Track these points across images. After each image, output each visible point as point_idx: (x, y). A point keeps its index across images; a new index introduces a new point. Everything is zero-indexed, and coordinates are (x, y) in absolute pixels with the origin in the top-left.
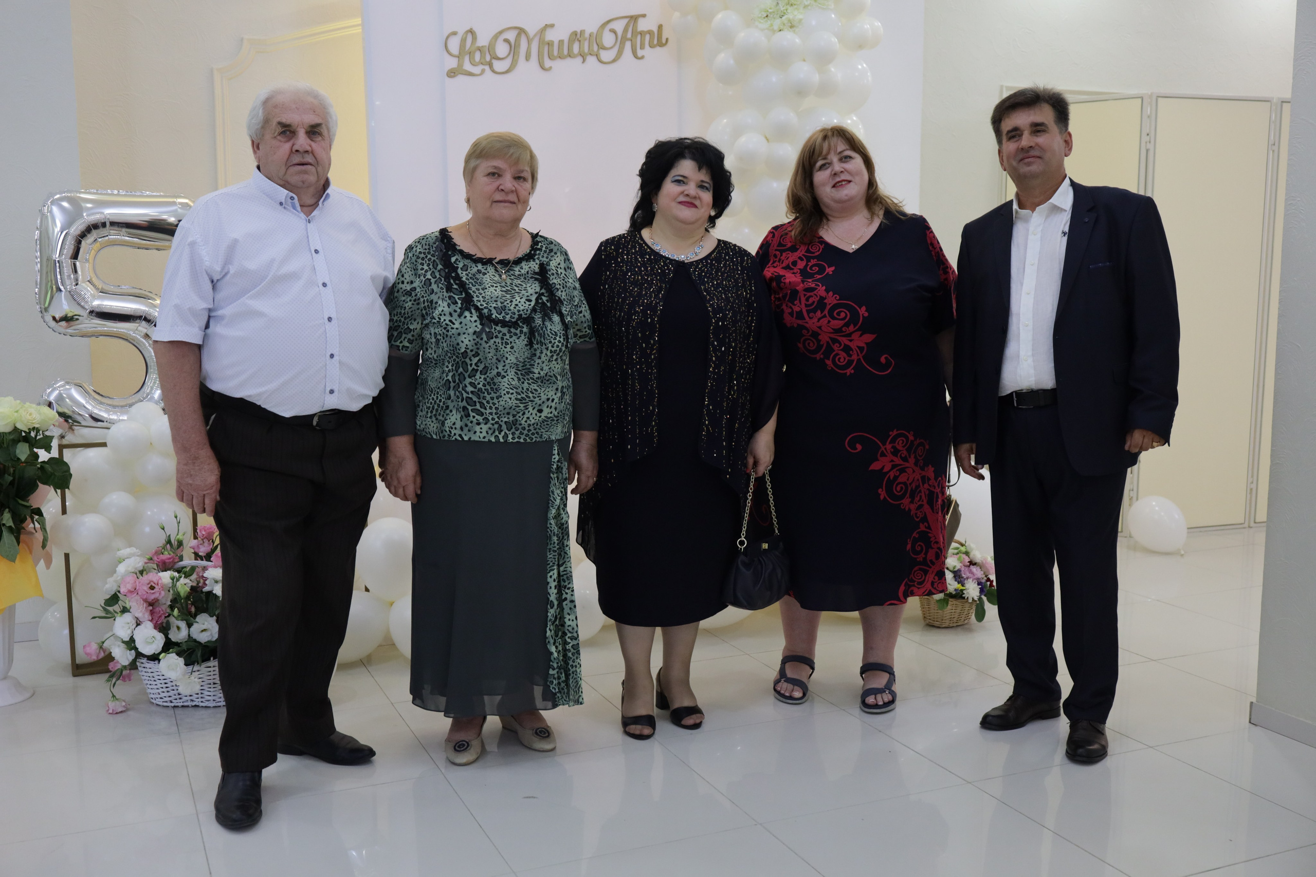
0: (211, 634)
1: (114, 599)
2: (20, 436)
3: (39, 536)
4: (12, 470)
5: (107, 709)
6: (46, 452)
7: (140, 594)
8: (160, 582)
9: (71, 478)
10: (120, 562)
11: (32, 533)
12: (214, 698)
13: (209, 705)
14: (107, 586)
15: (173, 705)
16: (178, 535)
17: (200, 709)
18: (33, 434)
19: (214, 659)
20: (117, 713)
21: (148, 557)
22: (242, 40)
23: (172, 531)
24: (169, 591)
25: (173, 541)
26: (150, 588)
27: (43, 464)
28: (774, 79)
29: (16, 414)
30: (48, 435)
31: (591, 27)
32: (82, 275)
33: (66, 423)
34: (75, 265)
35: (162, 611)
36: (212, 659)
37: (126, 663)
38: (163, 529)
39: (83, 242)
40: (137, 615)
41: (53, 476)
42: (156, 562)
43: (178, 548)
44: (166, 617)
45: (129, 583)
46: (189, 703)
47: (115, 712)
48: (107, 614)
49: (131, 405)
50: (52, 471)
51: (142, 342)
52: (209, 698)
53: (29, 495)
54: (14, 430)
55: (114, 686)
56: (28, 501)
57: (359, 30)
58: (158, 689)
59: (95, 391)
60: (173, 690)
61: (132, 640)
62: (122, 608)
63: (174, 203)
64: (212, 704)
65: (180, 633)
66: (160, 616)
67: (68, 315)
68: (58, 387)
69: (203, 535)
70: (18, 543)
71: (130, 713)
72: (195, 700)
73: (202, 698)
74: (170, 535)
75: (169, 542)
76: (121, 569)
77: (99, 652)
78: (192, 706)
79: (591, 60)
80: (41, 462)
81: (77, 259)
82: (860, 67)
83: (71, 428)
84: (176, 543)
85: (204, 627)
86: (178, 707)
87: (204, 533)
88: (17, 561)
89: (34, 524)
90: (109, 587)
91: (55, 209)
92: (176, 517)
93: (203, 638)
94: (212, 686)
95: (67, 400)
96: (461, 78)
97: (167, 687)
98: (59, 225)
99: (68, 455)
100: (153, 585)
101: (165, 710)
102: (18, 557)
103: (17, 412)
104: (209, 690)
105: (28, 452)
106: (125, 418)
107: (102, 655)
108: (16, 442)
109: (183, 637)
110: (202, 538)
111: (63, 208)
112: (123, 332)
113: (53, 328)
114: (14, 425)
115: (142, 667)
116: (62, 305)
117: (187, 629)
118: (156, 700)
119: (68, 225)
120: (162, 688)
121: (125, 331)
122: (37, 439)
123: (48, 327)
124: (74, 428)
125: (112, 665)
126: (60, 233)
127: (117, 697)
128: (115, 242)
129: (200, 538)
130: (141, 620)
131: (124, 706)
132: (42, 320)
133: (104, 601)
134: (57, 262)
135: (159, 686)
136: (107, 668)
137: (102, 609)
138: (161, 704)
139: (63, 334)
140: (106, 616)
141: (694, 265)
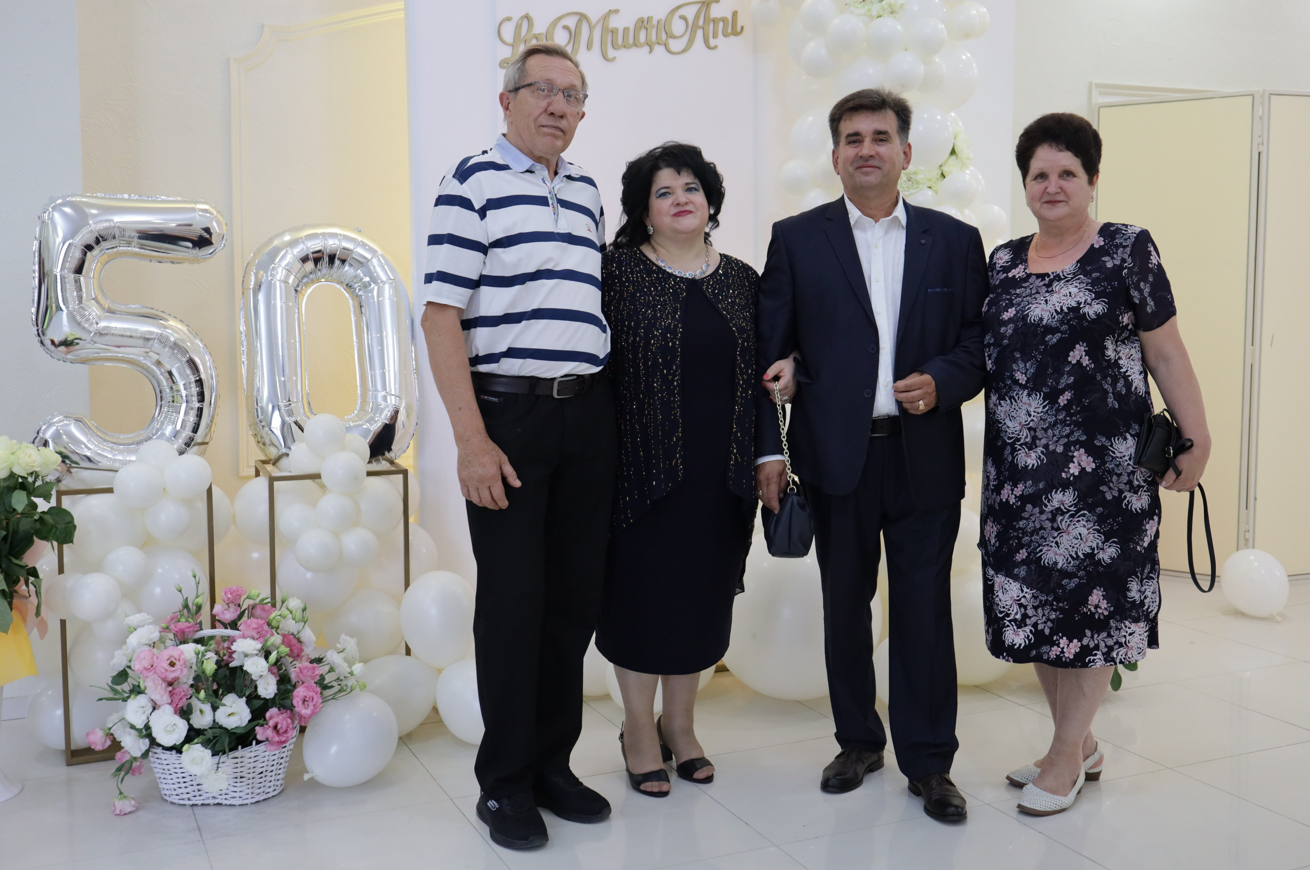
0: (240, 719)
1: (122, 676)
2: (16, 483)
3: (34, 600)
4: (4, 523)
5: (114, 808)
6: (44, 502)
7: (158, 672)
8: (182, 657)
9: (75, 530)
10: (131, 633)
11: (26, 597)
12: (240, 794)
13: (234, 803)
14: (115, 661)
15: (191, 803)
16: (195, 597)
17: (224, 807)
18: (30, 480)
19: (242, 748)
20: (125, 814)
21: (164, 625)
22: (263, 26)
23: (190, 594)
24: (191, 667)
25: (190, 604)
26: (169, 664)
27: (42, 515)
28: (871, 71)
29: (12, 457)
30: (47, 480)
31: (659, 14)
32: (87, 293)
33: (63, 464)
34: (78, 279)
35: (184, 691)
36: (240, 747)
37: (138, 753)
38: (180, 591)
39: (89, 254)
40: (153, 698)
41: (54, 530)
42: (173, 632)
43: (196, 614)
44: (187, 699)
45: (144, 658)
46: (211, 801)
48: (115, 694)
49: (139, 443)
50: (53, 523)
51: (153, 370)
52: (234, 794)
53: (23, 554)
54: (10, 475)
55: (121, 781)
56: (21, 560)
57: (401, 15)
58: (173, 784)
59: (96, 426)
60: (192, 785)
61: (147, 727)
62: (131, 686)
63: (192, 210)
64: (237, 801)
65: (203, 718)
66: (181, 699)
67: (69, 339)
68: (56, 422)
69: (229, 598)
70: (11, 609)
71: (140, 813)
72: (217, 796)
73: (226, 794)
74: (187, 598)
75: (186, 606)
76: (133, 639)
77: (105, 740)
78: (214, 804)
79: (659, 50)
80: (41, 512)
81: (81, 274)
82: (964, 57)
83: (69, 471)
84: (194, 607)
85: (230, 711)
87: (230, 596)
88: (9, 632)
89: (27, 586)
90: (118, 662)
91: (57, 217)
92: (195, 577)
93: (231, 723)
94: (239, 780)
95: (64, 437)
97: (185, 782)
98: (61, 233)
99: (66, 502)
100: (174, 661)
101: (181, 810)
102: (11, 626)
103: (13, 454)
104: (235, 784)
105: (26, 502)
106: (133, 458)
107: (109, 743)
108: (11, 489)
109: (207, 724)
110: (227, 602)
111: (65, 215)
112: (132, 358)
113: (52, 354)
114: (10, 469)
115: (158, 758)
116: (62, 327)
117: (212, 713)
118: (170, 797)
119: (72, 234)
120: (179, 783)
121: (133, 357)
122: (36, 486)
123: (46, 352)
124: (73, 470)
125: (118, 755)
126: (62, 244)
127: (125, 795)
128: (124, 254)
129: (225, 602)
130: (158, 703)
131: (133, 805)
132: (39, 344)
133: (111, 679)
134: (59, 277)
135: (176, 780)
136: (113, 758)
137: (109, 689)
138: (176, 801)
139: (64, 361)
140: (114, 696)
141: (705, 282)
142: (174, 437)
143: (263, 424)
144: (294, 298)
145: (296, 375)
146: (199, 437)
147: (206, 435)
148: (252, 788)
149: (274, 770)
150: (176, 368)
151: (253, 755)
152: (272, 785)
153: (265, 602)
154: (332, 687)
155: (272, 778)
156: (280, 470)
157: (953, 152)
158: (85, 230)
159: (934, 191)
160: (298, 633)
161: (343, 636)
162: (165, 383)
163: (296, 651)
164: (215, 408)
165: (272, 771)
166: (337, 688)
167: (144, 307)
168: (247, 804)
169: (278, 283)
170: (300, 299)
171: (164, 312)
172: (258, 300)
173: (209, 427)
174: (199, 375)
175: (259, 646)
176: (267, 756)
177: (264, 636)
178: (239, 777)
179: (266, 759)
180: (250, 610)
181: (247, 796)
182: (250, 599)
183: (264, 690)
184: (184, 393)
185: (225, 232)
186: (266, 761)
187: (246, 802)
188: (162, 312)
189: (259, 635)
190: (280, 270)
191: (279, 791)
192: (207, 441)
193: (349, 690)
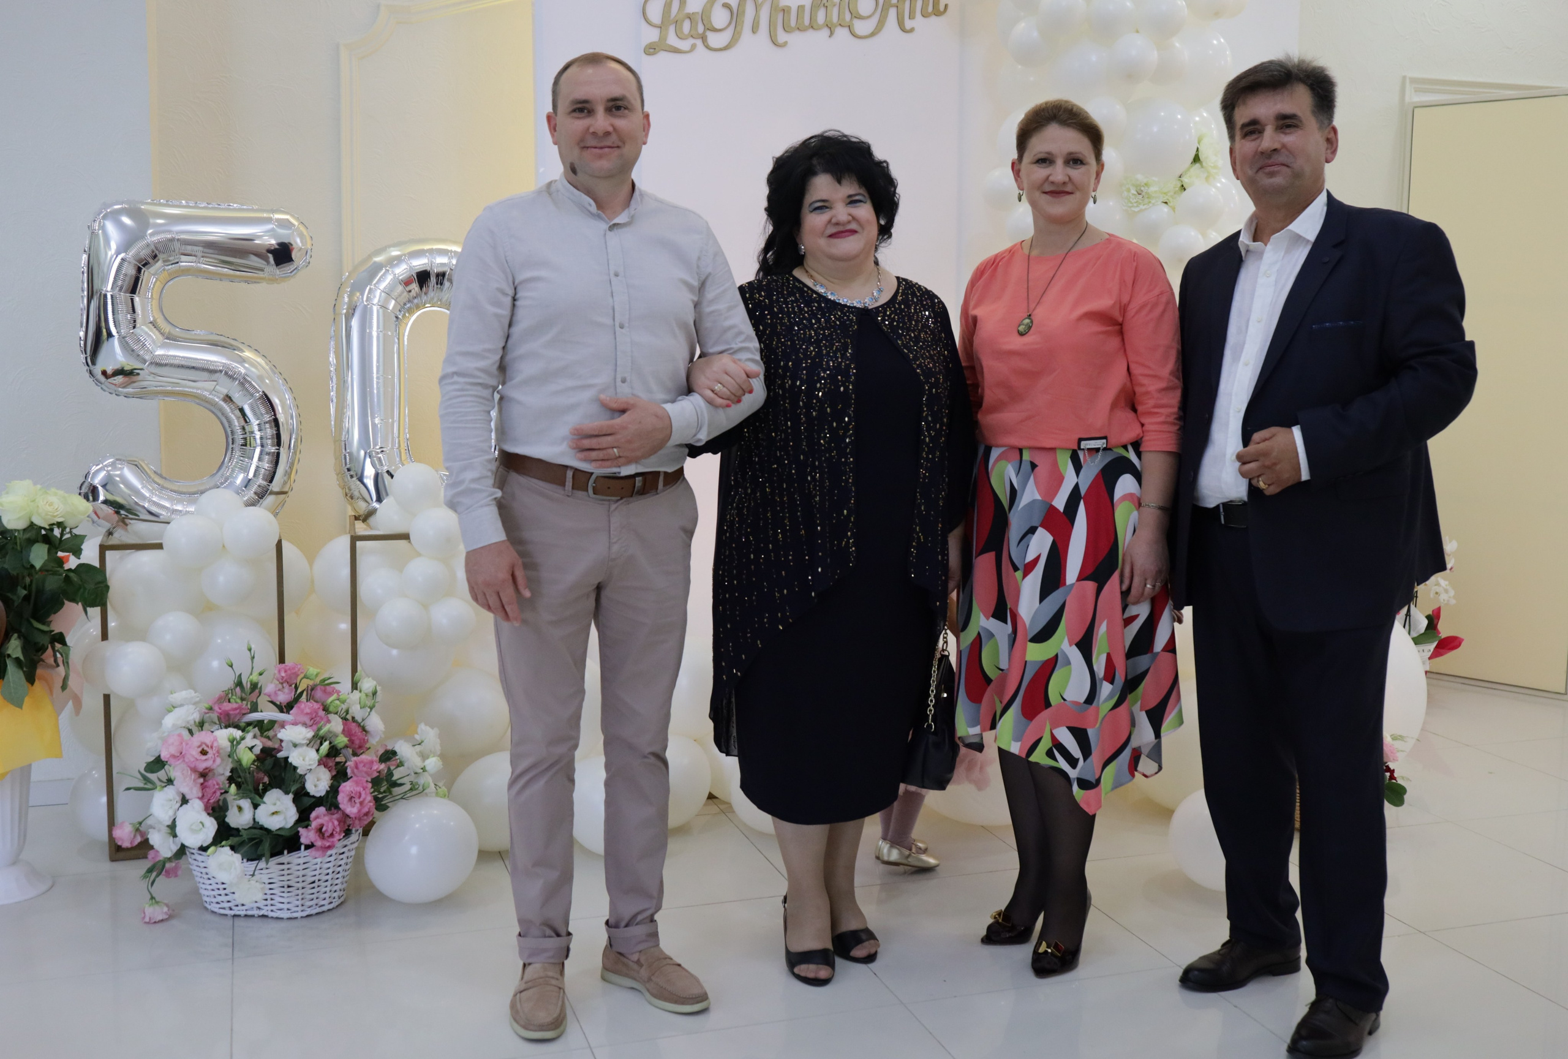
0: (285, 818)
1: (157, 764)
2: (38, 535)
3: (61, 671)
4: (28, 581)
5: (143, 915)
6: (75, 557)
7: (187, 760)
8: (215, 744)
9: (108, 591)
10: (170, 711)
11: (51, 668)
12: (289, 906)
13: (281, 916)
15: (232, 913)
16: (251, 674)
17: (270, 920)
18: (57, 532)
19: (288, 853)
20: (156, 922)
21: (207, 706)
22: (379, 6)
23: (243, 668)
24: (227, 758)
25: (244, 682)
26: (201, 752)
27: (69, 573)
28: (1094, 58)
29: (34, 504)
30: (77, 533)
32: (142, 315)
33: (116, 515)
34: (132, 300)
35: (218, 784)
36: (286, 852)
37: (169, 855)
38: (231, 666)
39: (144, 271)
40: (183, 790)
41: (82, 590)
42: (217, 714)
43: (250, 693)
44: (220, 795)
45: (173, 744)
46: (256, 912)
47: (154, 921)
48: (145, 784)
49: (202, 492)
50: (80, 583)
51: (222, 407)
52: (281, 906)
53: (49, 616)
54: (29, 526)
55: (152, 884)
56: (48, 624)
58: (213, 890)
59: (155, 472)
61: (174, 826)
62: (165, 778)
63: (269, 220)
64: (285, 914)
65: (240, 816)
66: (215, 792)
67: (125, 369)
68: (106, 466)
69: (283, 677)
70: (31, 682)
71: (174, 922)
72: (262, 907)
73: (272, 905)
74: (240, 675)
75: (239, 684)
76: (169, 721)
77: (134, 836)
78: (259, 916)
79: (842, 33)
80: (68, 570)
81: (135, 294)
83: (123, 523)
84: (249, 686)
85: (274, 809)
86: (239, 916)
87: (283, 674)
88: (25, 706)
89: (56, 654)
90: (151, 748)
91: (110, 227)
92: (250, 650)
93: (274, 823)
94: (286, 890)
95: (119, 485)
96: (663, 56)
97: (225, 889)
98: (114, 246)
99: (110, 561)
100: (206, 748)
101: (222, 920)
102: (26, 699)
103: (34, 501)
104: (282, 894)
105: (49, 558)
106: (192, 509)
107: (139, 839)
108: (31, 542)
109: (246, 823)
110: (281, 681)
111: (121, 226)
112: (196, 393)
113: (103, 386)
114: (30, 519)
115: (195, 860)
116: (114, 355)
117: (252, 809)
118: (210, 905)
119: (125, 247)
120: (219, 889)
121: (199, 391)
122: (63, 539)
123: (96, 384)
124: (127, 521)
125: (151, 854)
126: (115, 256)
127: (157, 899)
128: (186, 271)
129: (278, 681)
130: (188, 797)
131: (166, 912)
132: (88, 375)
133: (145, 765)
134: (109, 297)
135: (215, 886)
136: (145, 857)
137: (139, 776)
138: (216, 910)
139: (116, 394)
140: (146, 786)
141: (881, 312)
142: (246, 487)
143: (352, 473)
144: (394, 326)
145: (393, 418)
146: (275, 486)
147: (285, 483)
148: (302, 899)
149: (330, 880)
150: (248, 404)
151: (301, 861)
152: (326, 897)
153: (326, 682)
154: (401, 785)
155: (328, 889)
156: (371, 529)
157: (1197, 159)
158: (141, 244)
159: (1171, 207)
160: (363, 720)
161: (422, 727)
162: (237, 423)
163: (357, 742)
164: (295, 453)
165: (327, 881)
166: (408, 787)
167: (212, 333)
168: (297, 918)
169: (375, 308)
170: (401, 328)
171: (236, 340)
172: (351, 327)
173: (288, 474)
174: (275, 415)
175: (310, 734)
176: (319, 863)
177: (318, 723)
178: (286, 886)
179: (318, 867)
180: (309, 692)
181: (296, 909)
182: (307, 678)
183: (314, 787)
184: (258, 435)
185: (309, 246)
186: (318, 869)
187: (295, 915)
188: (233, 339)
189: (312, 721)
190: (378, 293)
191: (337, 904)
192: (286, 489)
193: (421, 788)
